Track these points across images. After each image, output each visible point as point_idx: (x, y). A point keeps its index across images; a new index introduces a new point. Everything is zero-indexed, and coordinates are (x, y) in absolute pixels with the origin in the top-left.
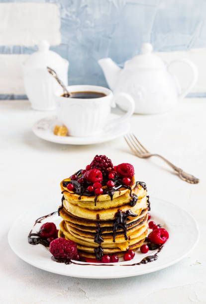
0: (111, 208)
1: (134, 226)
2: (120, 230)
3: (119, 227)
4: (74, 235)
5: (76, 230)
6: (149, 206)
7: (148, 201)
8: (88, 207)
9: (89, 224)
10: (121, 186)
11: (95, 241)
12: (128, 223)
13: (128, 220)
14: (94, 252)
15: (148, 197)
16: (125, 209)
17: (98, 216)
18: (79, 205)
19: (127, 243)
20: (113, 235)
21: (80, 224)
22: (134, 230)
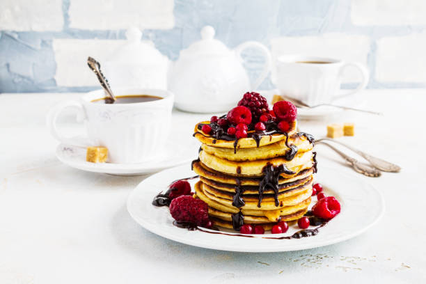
0: (259, 160)
1: (290, 188)
2: (269, 191)
3: (268, 188)
4: (208, 196)
5: (211, 188)
6: (315, 166)
7: (314, 159)
8: (226, 156)
9: (227, 179)
10: (274, 131)
11: (233, 204)
12: (280, 183)
13: (282, 178)
14: (231, 220)
15: (315, 153)
16: (277, 163)
17: (239, 170)
18: (216, 154)
19: (279, 212)
20: (259, 198)
21: (215, 179)
22: (290, 194)
